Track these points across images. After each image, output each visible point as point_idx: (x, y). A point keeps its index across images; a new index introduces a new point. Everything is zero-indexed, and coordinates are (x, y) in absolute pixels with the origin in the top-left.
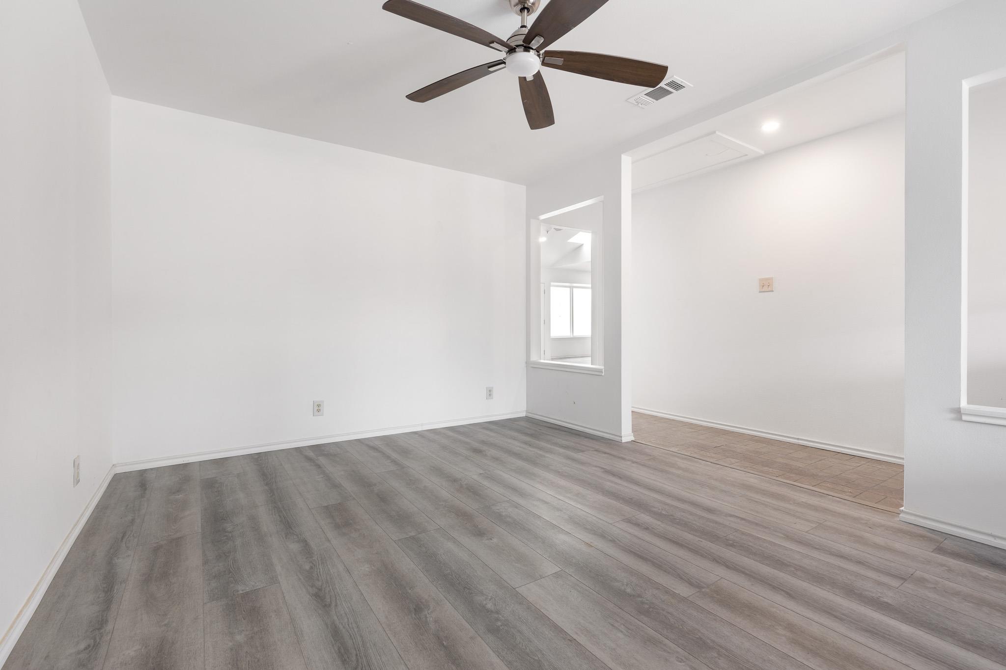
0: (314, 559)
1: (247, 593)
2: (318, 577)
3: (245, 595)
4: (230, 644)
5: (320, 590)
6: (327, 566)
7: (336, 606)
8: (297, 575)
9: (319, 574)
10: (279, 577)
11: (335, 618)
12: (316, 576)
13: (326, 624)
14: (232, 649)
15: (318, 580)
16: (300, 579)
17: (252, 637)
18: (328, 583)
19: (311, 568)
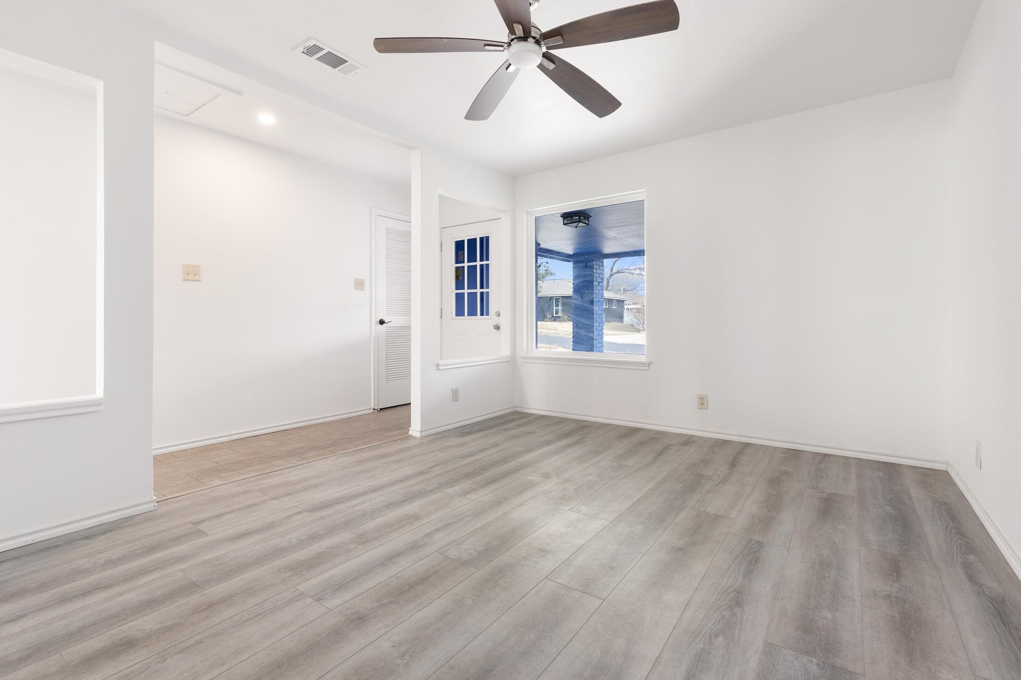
0: (703, 646)
1: (807, 653)
2: (720, 620)
3: (809, 653)
4: (838, 615)
5: (731, 607)
6: (699, 625)
7: (730, 587)
8: (739, 637)
9: (717, 622)
10: (760, 649)
11: (739, 580)
12: (721, 622)
13: (750, 580)
14: (837, 610)
15: (723, 617)
16: (740, 630)
17: (816, 608)
18: (717, 608)
19: (717, 635)
